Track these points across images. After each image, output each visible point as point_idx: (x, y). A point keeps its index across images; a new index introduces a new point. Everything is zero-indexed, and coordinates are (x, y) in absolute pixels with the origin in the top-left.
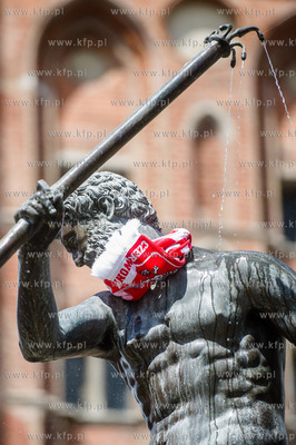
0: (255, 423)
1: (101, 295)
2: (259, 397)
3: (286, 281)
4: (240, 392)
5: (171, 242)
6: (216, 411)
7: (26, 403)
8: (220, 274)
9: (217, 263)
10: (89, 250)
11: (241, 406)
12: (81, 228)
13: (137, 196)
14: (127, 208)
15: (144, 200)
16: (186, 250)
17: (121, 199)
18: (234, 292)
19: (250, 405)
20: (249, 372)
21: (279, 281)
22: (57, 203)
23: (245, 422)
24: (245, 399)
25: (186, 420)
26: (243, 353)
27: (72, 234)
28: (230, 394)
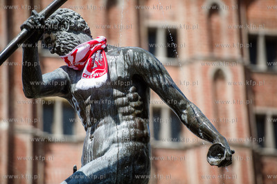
0: (136, 127)
1: (63, 67)
2: (138, 115)
3: (151, 62)
4: (128, 114)
5: (97, 42)
6: (117, 122)
7: (24, 132)
8: (120, 58)
9: (119, 53)
10: (57, 46)
11: (129, 119)
12: (53, 35)
13: (81, 20)
14: (76, 26)
15: (84, 22)
16: (104, 46)
17: (73, 21)
18: (127, 66)
19: (133, 119)
20: (133, 104)
21: (148, 61)
22: (42, 21)
23: (131, 127)
24: (131, 117)
25: (103, 126)
26: (131, 95)
27: (49, 38)
28: (124, 114)
